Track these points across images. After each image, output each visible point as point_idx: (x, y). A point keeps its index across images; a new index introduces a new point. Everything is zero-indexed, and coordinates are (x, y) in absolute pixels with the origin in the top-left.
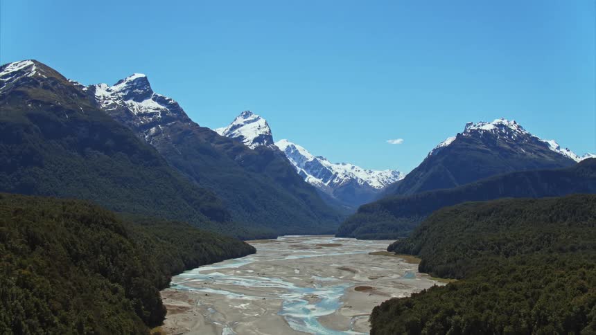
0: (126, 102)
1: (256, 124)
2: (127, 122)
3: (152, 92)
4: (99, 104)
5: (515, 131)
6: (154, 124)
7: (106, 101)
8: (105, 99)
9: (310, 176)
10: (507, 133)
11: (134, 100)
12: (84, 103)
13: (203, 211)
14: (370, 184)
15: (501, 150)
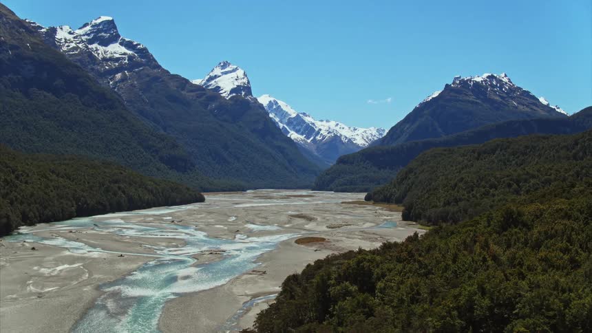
0: (90, 46)
1: (234, 75)
2: (89, 67)
3: (120, 37)
4: (60, 47)
5: (506, 83)
6: (120, 69)
7: (67, 44)
8: (66, 42)
9: (292, 132)
10: (498, 85)
11: (99, 44)
12: (32, 40)
13: (161, 159)
14: (355, 142)
15: (492, 102)
